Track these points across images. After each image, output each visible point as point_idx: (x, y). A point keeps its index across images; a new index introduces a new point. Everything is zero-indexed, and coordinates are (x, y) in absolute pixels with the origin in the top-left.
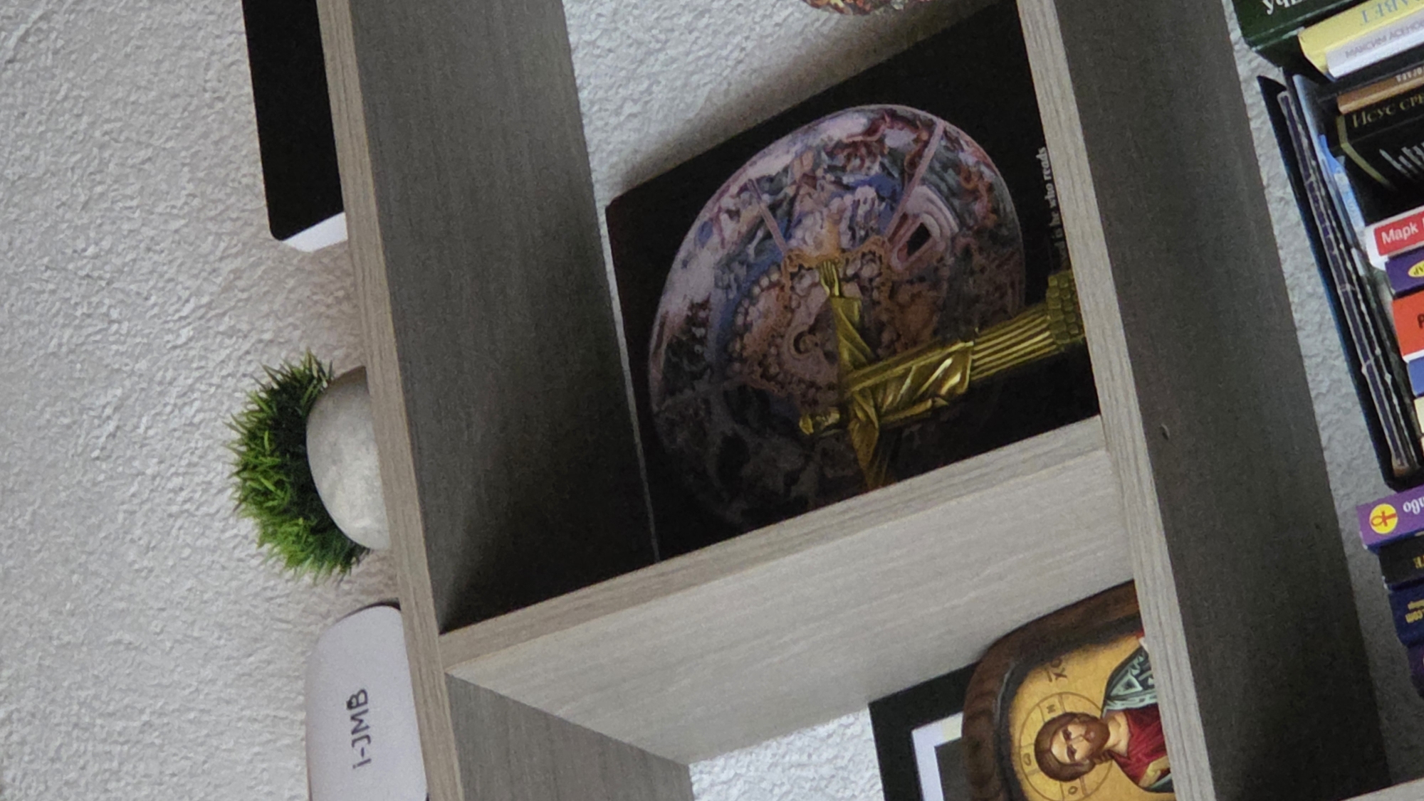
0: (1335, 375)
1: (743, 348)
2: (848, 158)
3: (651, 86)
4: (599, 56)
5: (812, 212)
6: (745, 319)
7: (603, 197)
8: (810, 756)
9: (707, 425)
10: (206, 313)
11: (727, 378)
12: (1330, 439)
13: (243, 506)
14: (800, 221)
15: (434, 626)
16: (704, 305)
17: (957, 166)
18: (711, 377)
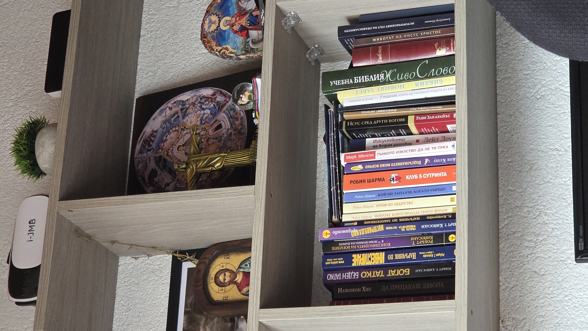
0: (324, 194)
1: (164, 145)
2: (205, 101)
3: (158, 69)
4: (146, 57)
5: (192, 113)
6: (166, 138)
7: (137, 96)
8: (153, 262)
9: (148, 164)
10: (18, 100)
11: (157, 153)
12: (318, 211)
13: (13, 153)
14: (187, 115)
15: (58, 199)
16: (156, 132)
17: (234, 110)
18: (153, 152)
